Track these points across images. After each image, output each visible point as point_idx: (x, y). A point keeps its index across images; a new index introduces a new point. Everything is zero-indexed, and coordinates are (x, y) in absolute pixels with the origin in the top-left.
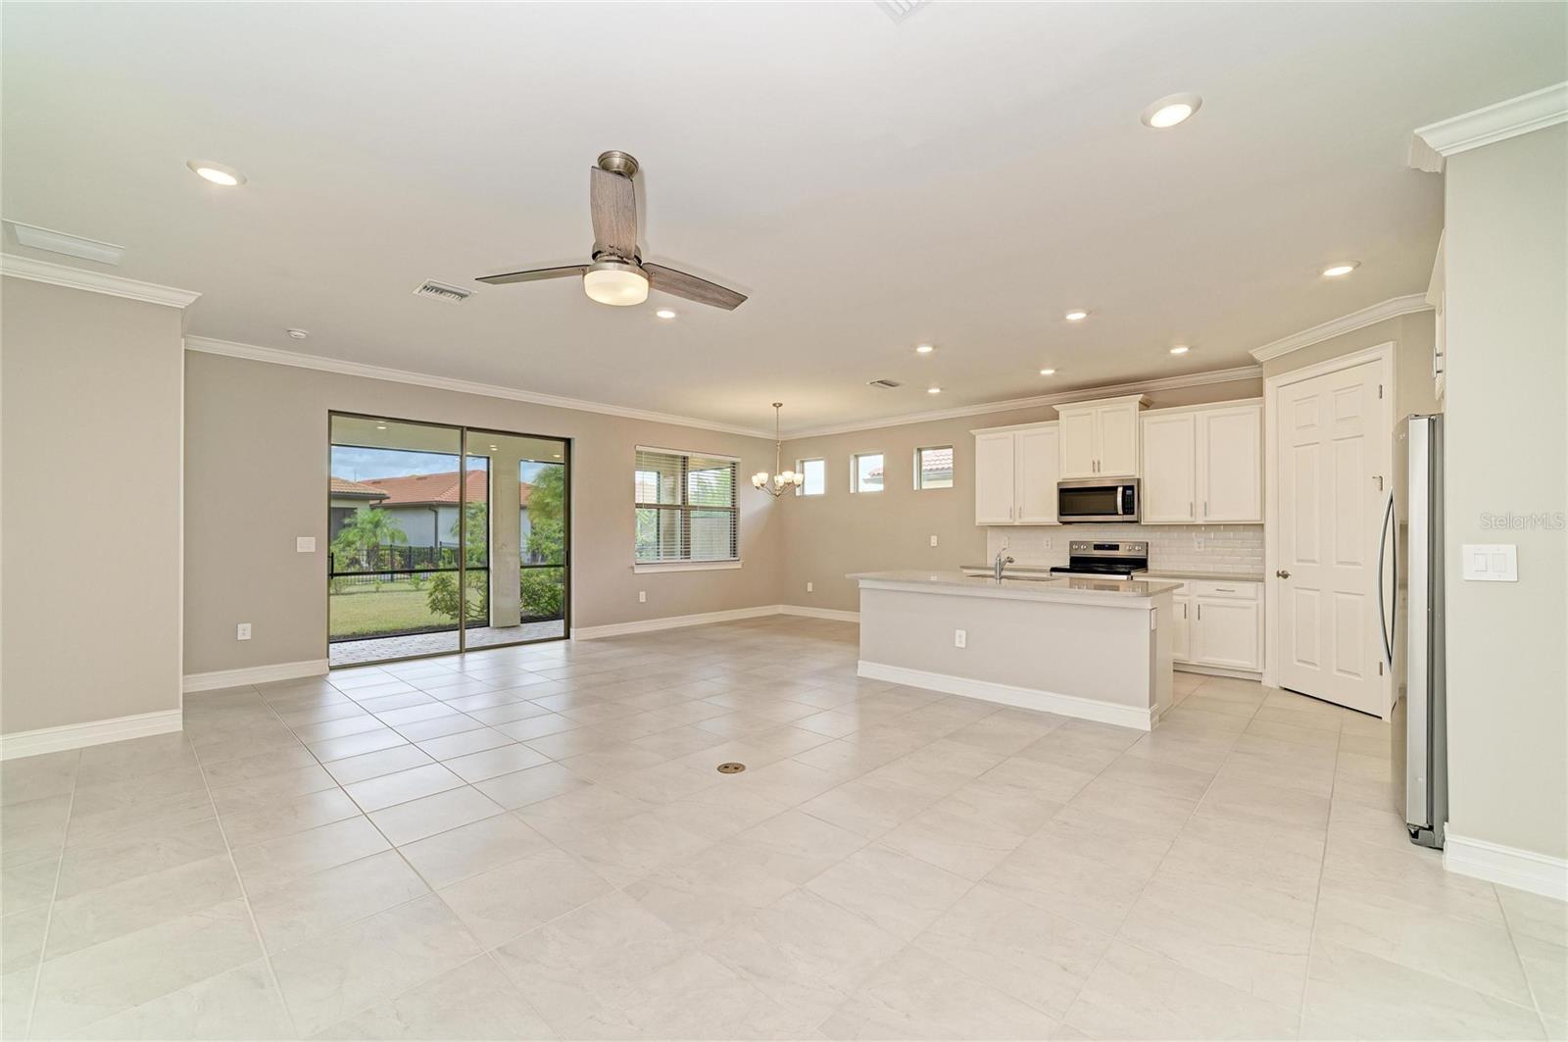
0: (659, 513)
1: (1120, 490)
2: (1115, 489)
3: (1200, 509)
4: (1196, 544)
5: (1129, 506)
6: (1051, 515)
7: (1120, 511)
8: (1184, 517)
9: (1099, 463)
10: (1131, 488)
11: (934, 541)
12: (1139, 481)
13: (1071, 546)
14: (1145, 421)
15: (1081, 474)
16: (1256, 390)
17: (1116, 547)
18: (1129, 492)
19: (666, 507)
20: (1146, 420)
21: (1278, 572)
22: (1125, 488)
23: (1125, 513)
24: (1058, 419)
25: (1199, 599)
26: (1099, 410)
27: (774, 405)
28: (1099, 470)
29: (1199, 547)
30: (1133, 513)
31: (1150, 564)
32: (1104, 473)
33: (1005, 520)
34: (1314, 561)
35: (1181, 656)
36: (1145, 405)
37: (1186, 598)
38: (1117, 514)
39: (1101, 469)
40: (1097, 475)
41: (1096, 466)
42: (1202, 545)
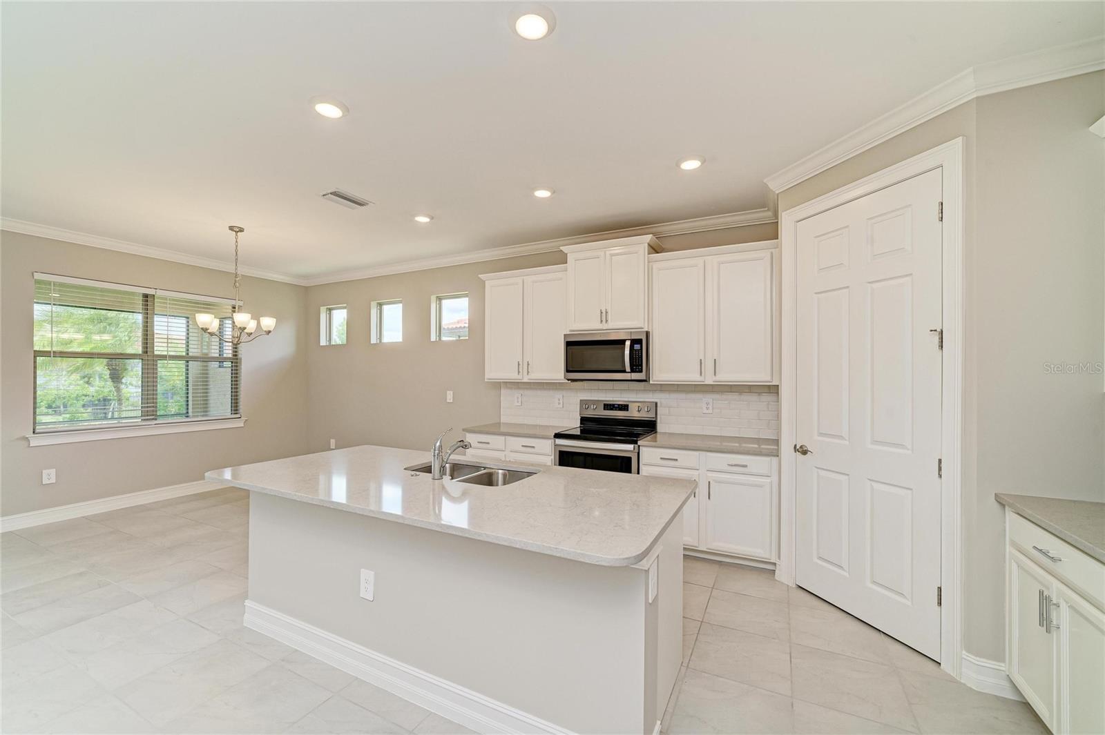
0: (188, 366)
1: (628, 343)
2: (622, 342)
3: (709, 365)
4: (704, 406)
5: (637, 365)
6: (557, 372)
7: (628, 369)
8: (693, 377)
9: (607, 312)
10: (639, 341)
11: (450, 396)
12: (647, 334)
13: (581, 407)
14: (654, 267)
15: (589, 325)
16: (770, 231)
17: (624, 407)
18: (637, 347)
19: (195, 359)
20: (656, 266)
21: (795, 446)
22: (634, 342)
23: (633, 371)
24: (566, 263)
25: (710, 474)
26: (607, 253)
27: (231, 228)
28: (607, 321)
29: (707, 409)
30: (641, 371)
31: (660, 427)
32: (611, 325)
33: (513, 376)
34: (841, 437)
35: (690, 541)
36: (654, 249)
37: (696, 473)
38: (624, 371)
39: (609, 321)
40: (605, 326)
41: (604, 316)
42: (710, 406)
